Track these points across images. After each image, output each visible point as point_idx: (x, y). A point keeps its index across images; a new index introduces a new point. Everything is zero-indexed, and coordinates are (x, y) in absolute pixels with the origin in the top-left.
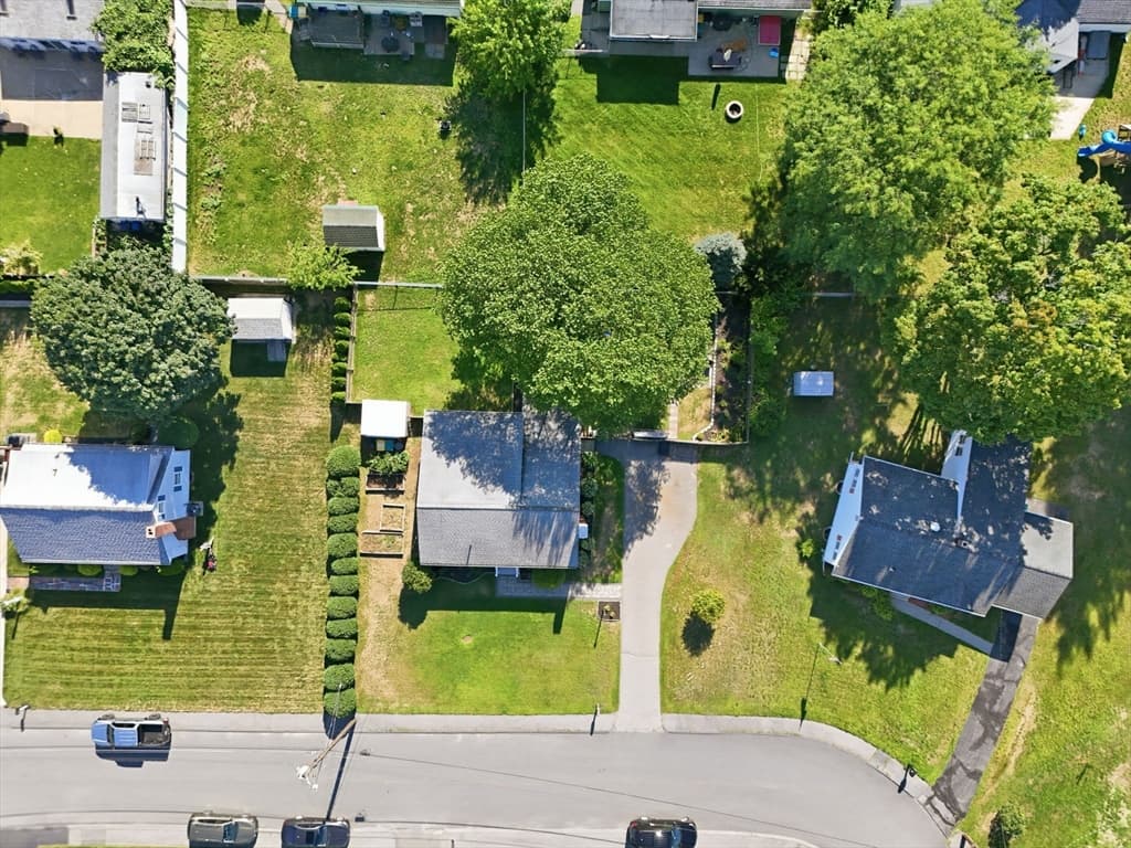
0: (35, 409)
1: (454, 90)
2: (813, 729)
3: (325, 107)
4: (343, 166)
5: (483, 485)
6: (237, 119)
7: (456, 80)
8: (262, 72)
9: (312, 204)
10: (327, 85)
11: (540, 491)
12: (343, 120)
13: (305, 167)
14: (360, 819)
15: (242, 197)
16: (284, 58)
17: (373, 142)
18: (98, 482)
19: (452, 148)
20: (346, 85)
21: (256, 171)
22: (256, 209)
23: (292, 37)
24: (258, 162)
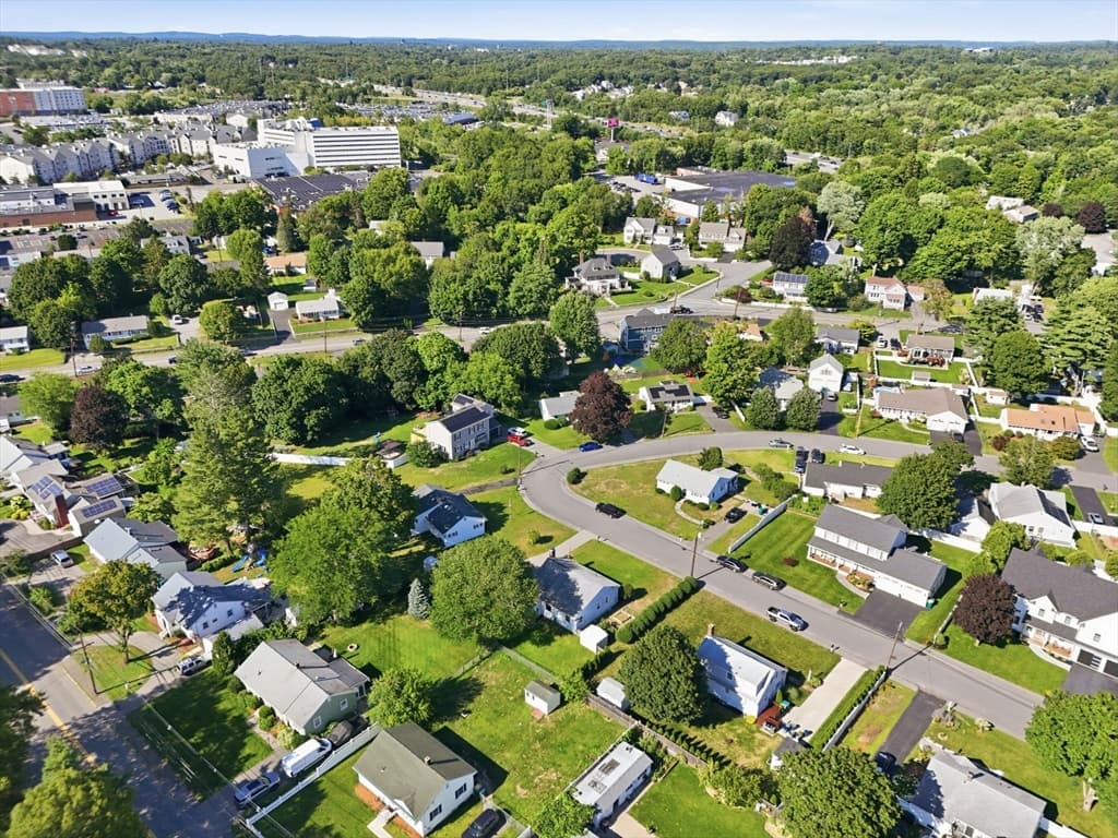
0: (753, 738)
1: (446, 724)
2: (534, 507)
3: (508, 755)
4: (522, 730)
5: (575, 582)
6: (554, 776)
7: (441, 726)
8: (522, 787)
9: (553, 725)
10: (498, 762)
11: (556, 571)
12: (504, 745)
13: (541, 740)
14: (712, 561)
15: (581, 747)
16: (506, 785)
17: (502, 729)
18: (725, 656)
19: (470, 706)
20: (490, 756)
21: (565, 752)
22: (578, 739)
23: (493, 792)
24: (561, 755)
